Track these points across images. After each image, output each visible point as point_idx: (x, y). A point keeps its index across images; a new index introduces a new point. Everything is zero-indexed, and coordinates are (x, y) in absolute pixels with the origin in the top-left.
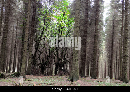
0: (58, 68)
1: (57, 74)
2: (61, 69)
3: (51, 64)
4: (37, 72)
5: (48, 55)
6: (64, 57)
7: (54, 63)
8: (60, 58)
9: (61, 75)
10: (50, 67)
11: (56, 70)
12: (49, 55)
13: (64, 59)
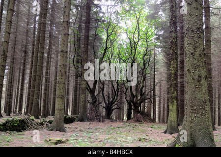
0: (132, 109)
1: (131, 119)
2: (137, 111)
3: (121, 103)
4: (98, 115)
5: (116, 89)
6: (141, 90)
7: (125, 101)
8: (134, 93)
9: (138, 121)
10: (120, 109)
11: (128, 112)
12: (118, 89)
13: (141, 95)
